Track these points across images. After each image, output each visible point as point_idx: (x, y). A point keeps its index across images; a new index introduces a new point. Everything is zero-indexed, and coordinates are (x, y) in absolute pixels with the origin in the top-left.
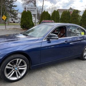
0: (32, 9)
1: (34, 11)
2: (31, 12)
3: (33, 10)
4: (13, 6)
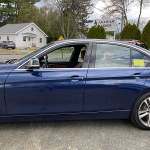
0: (108, 22)
1: (110, 25)
2: (105, 28)
3: (110, 23)
4: (87, 22)
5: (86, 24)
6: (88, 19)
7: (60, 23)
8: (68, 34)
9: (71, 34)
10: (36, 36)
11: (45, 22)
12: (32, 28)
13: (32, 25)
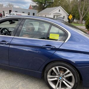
7: (78, 6)
9: (85, 13)
11: (69, 5)
12: (60, 10)
13: (60, 8)
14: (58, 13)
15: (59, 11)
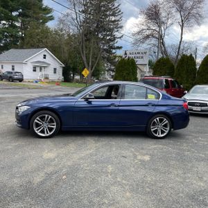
0: (139, 53)
2: (136, 60)
3: (142, 55)
5: (114, 51)
6: (116, 45)
8: (90, 64)
10: (49, 64)
12: (45, 55)
13: (44, 51)
14: (43, 62)
15: (45, 58)
